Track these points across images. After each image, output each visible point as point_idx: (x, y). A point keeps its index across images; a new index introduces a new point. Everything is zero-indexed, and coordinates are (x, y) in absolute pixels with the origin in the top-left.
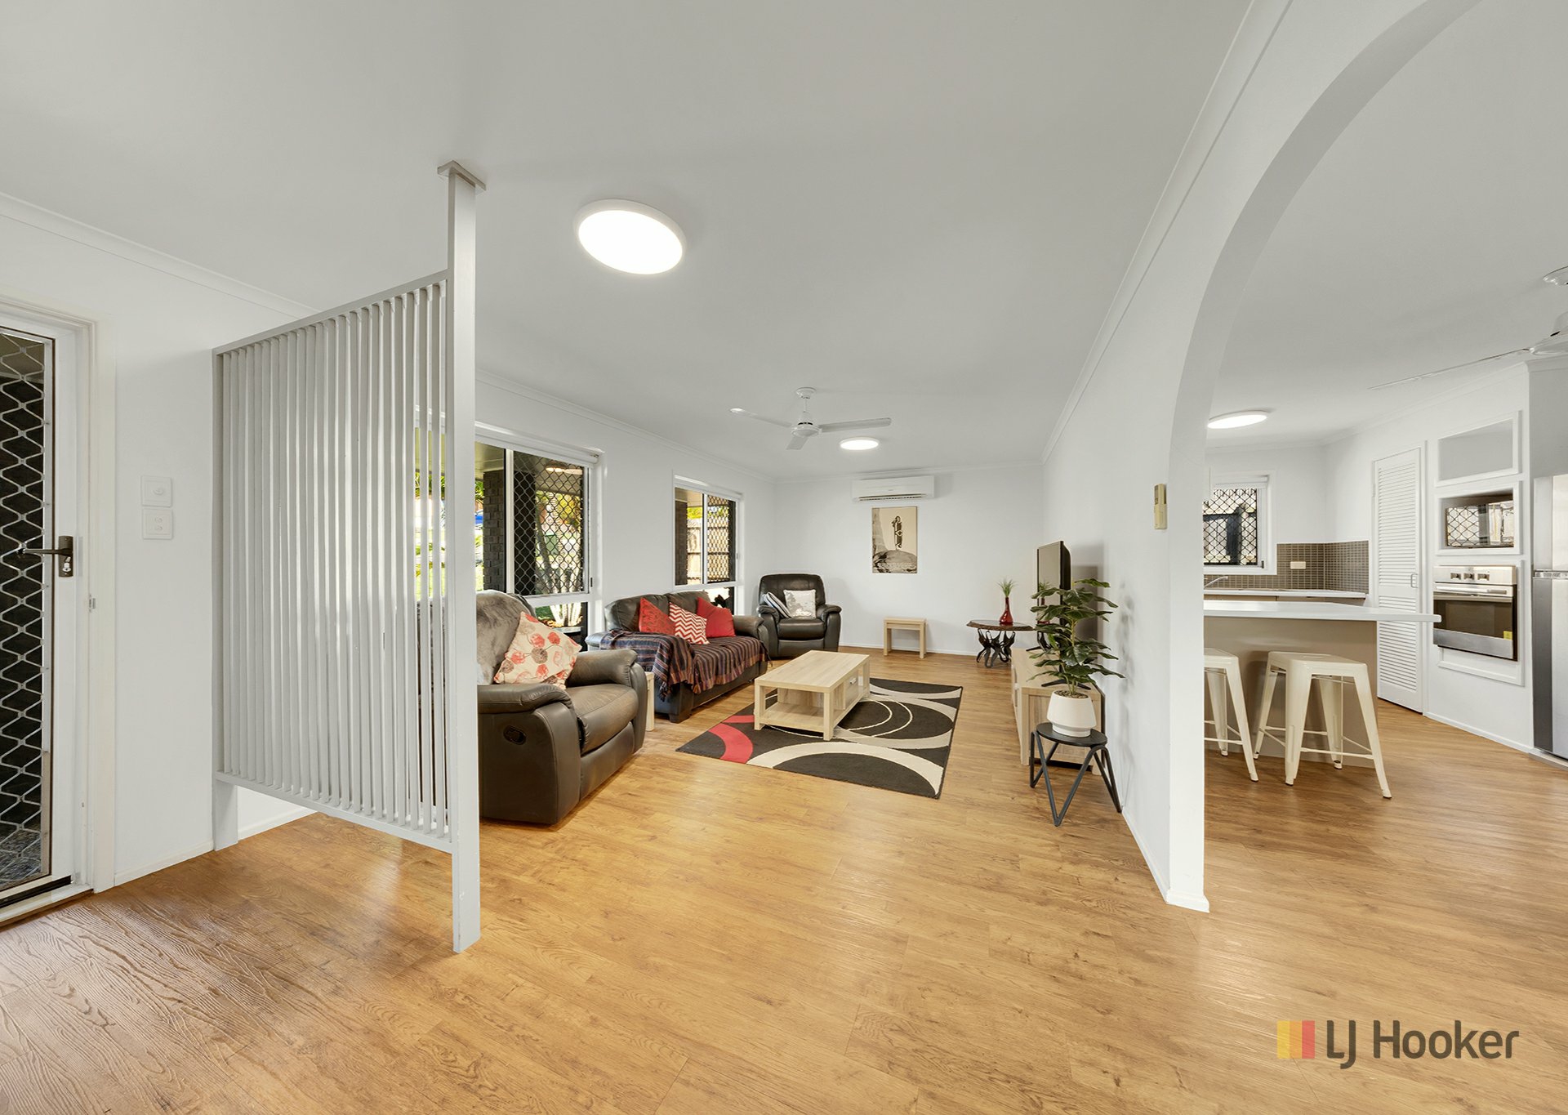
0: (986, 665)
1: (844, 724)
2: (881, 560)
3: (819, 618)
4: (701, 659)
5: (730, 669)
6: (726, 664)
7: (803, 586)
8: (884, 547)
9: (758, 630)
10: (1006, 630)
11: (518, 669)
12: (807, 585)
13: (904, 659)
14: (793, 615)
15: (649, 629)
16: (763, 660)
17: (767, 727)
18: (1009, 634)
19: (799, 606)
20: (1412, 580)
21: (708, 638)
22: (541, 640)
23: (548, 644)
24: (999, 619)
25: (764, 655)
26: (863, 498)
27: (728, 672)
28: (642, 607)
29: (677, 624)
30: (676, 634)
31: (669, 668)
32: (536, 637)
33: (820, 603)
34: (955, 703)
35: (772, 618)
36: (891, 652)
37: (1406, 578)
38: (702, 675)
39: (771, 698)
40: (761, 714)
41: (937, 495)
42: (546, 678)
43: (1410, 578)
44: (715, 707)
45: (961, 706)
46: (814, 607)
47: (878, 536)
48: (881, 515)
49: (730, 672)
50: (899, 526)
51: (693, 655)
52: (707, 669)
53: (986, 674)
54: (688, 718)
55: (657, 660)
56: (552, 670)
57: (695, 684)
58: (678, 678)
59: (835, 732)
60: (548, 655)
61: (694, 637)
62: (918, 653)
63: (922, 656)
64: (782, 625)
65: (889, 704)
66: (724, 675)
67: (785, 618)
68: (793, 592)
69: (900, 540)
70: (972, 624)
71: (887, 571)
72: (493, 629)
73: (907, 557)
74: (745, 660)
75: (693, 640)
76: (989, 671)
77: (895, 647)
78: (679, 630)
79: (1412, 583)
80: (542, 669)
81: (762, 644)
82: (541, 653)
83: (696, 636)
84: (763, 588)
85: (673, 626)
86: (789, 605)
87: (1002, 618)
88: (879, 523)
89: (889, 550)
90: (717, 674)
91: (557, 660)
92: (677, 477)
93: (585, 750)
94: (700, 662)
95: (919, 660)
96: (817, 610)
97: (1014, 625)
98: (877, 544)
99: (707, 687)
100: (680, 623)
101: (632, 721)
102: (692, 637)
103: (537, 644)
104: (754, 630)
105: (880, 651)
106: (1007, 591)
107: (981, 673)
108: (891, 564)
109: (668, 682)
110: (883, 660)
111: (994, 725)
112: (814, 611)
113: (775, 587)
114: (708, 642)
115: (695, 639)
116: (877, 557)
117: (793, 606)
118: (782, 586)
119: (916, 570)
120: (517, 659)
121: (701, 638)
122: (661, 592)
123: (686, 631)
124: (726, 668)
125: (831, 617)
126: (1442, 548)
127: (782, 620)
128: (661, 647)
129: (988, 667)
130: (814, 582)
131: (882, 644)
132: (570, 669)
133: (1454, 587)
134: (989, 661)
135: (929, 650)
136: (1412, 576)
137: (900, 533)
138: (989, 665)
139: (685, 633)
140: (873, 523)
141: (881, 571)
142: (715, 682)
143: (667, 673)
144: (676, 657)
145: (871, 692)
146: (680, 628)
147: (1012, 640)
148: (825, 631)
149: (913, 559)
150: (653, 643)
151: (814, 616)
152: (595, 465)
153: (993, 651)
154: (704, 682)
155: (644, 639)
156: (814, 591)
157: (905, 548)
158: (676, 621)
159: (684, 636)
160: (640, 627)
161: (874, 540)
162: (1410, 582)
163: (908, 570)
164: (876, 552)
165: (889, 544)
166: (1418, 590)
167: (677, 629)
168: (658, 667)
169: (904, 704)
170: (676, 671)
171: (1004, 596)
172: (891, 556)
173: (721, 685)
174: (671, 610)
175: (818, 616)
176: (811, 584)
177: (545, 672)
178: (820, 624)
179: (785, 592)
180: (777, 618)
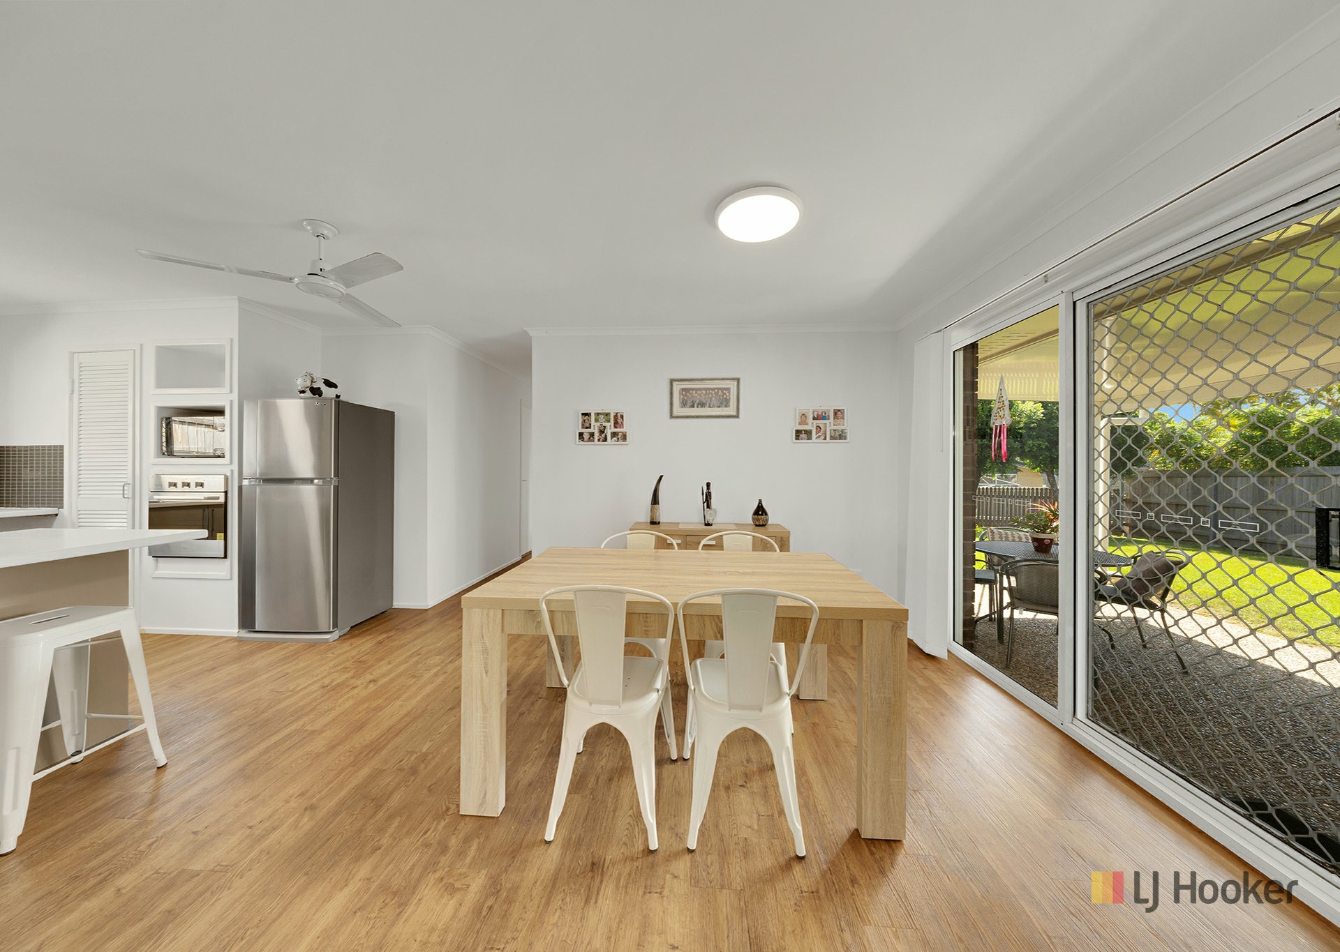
20: (124, 490)
37: (118, 488)
43: (121, 488)
79: (124, 494)
126: (158, 457)
133: (168, 495)
136: (124, 486)
162: (121, 492)
166: (131, 500)
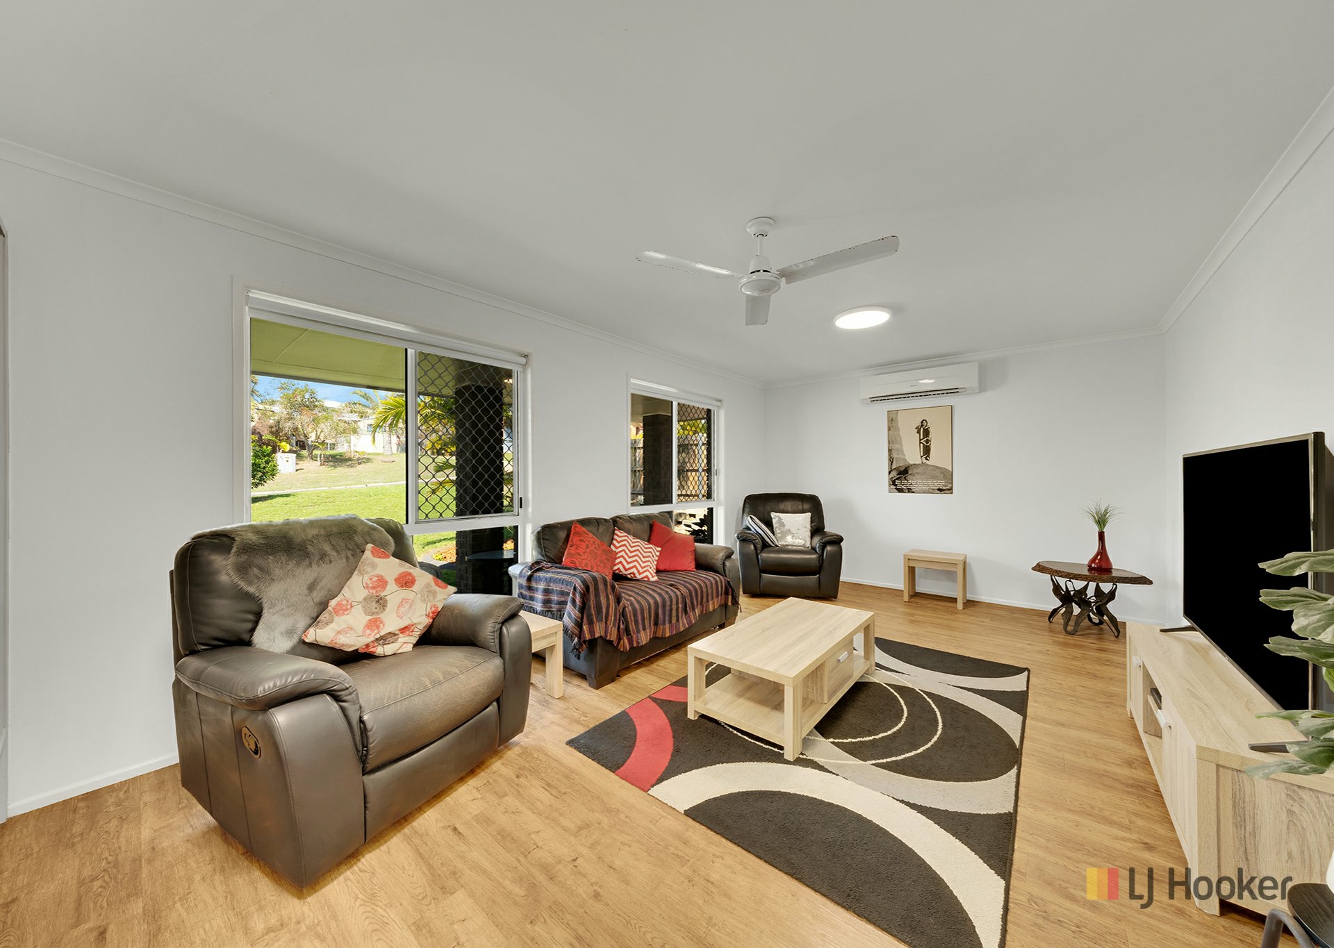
0: (1065, 630)
1: (824, 728)
2: (901, 477)
3: (813, 549)
4: (632, 604)
5: (677, 616)
6: (671, 610)
7: (795, 508)
8: (905, 459)
9: (724, 564)
10: (1098, 580)
11: (339, 622)
12: (800, 507)
13: (934, 610)
14: (780, 543)
15: (574, 563)
16: (730, 604)
17: (703, 716)
18: (1106, 587)
19: (789, 532)
21: (658, 571)
22: (382, 583)
23: (392, 587)
24: (1086, 562)
25: (730, 597)
26: (874, 400)
27: (674, 621)
28: (572, 533)
29: (619, 555)
30: (616, 568)
31: (582, 619)
32: (376, 579)
33: (817, 528)
34: (1017, 702)
35: (752, 547)
36: (915, 595)
38: (632, 627)
39: (716, 673)
40: (699, 695)
41: (982, 388)
42: (378, 636)
44: (654, 666)
45: (1030, 711)
46: (809, 534)
47: (895, 446)
48: (901, 418)
49: (678, 620)
50: (927, 433)
51: (618, 601)
52: (640, 618)
53: (1066, 645)
54: (613, 680)
55: (569, 606)
56: (391, 622)
57: (619, 639)
58: (592, 632)
59: (806, 742)
60: (389, 604)
61: (639, 571)
62: (954, 600)
63: (960, 605)
64: (764, 555)
65: (901, 690)
66: (667, 625)
67: (771, 546)
68: (782, 515)
69: (927, 451)
70: (1040, 568)
71: (910, 491)
72: (314, 566)
73: (938, 473)
74: (701, 603)
75: (637, 575)
76: (1070, 639)
77: (919, 589)
78: (621, 562)
80: (374, 624)
81: (729, 582)
82: (378, 601)
83: (641, 570)
84: (747, 510)
85: (613, 556)
86: (777, 531)
87: (1093, 560)
88: (897, 429)
89: (911, 462)
90: (656, 624)
91: (402, 609)
92: (633, 381)
93: (369, 767)
94: (629, 610)
95: (956, 612)
96: (812, 537)
97: (1114, 574)
98: (895, 455)
99: (638, 643)
100: (623, 553)
101: (498, 700)
102: (636, 572)
103: (373, 588)
104: (719, 564)
105: (896, 593)
106: (1101, 521)
107: (1059, 644)
108: (914, 481)
109: (579, 638)
110: (902, 609)
111: (1103, 767)
112: (808, 539)
113: (761, 508)
114: (656, 578)
115: (640, 574)
116: (894, 474)
117: (782, 533)
118: (769, 508)
119: (951, 489)
120: (343, 609)
121: (647, 573)
122: (608, 516)
123: (628, 563)
124: (670, 616)
125: (829, 548)
127: (766, 550)
128: (575, 589)
129: (1068, 633)
130: (811, 504)
131: (900, 583)
132: (426, 621)
134: (1072, 623)
135: (970, 597)
137: (927, 441)
138: (1070, 628)
139: (627, 566)
140: (889, 429)
141: (900, 491)
142: (655, 632)
143: (579, 625)
144: (592, 603)
145: (878, 665)
146: (621, 559)
147: (1112, 595)
148: (821, 567)
149: (948, 476)
150: (568, 583)
151: (808, 544)
152: (525, 366)
153: (1077, 610)
154: (634, 636)
155: (559, 576)
156: (809, 515)
157: (934, 460)
158: (617, 551)
159: (626, 570)
160: (564, 559)
161: (890, 451)
163: (939, 490)
164: (894, 467)
165: (912, 455)
167: (617, 561)
168: (570, 616)
169: (929, 694)
170: (591, 623)
171: (1097, 529)
172: (915, 471)
173: (663, 638)
174: (615, 537)
175: (814, 545)
176: (806, 506)
177: (378, 627)
178: (814, 556)
179: (773, 514)
180: (759, 546)
